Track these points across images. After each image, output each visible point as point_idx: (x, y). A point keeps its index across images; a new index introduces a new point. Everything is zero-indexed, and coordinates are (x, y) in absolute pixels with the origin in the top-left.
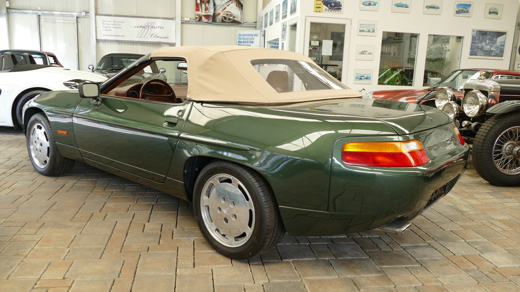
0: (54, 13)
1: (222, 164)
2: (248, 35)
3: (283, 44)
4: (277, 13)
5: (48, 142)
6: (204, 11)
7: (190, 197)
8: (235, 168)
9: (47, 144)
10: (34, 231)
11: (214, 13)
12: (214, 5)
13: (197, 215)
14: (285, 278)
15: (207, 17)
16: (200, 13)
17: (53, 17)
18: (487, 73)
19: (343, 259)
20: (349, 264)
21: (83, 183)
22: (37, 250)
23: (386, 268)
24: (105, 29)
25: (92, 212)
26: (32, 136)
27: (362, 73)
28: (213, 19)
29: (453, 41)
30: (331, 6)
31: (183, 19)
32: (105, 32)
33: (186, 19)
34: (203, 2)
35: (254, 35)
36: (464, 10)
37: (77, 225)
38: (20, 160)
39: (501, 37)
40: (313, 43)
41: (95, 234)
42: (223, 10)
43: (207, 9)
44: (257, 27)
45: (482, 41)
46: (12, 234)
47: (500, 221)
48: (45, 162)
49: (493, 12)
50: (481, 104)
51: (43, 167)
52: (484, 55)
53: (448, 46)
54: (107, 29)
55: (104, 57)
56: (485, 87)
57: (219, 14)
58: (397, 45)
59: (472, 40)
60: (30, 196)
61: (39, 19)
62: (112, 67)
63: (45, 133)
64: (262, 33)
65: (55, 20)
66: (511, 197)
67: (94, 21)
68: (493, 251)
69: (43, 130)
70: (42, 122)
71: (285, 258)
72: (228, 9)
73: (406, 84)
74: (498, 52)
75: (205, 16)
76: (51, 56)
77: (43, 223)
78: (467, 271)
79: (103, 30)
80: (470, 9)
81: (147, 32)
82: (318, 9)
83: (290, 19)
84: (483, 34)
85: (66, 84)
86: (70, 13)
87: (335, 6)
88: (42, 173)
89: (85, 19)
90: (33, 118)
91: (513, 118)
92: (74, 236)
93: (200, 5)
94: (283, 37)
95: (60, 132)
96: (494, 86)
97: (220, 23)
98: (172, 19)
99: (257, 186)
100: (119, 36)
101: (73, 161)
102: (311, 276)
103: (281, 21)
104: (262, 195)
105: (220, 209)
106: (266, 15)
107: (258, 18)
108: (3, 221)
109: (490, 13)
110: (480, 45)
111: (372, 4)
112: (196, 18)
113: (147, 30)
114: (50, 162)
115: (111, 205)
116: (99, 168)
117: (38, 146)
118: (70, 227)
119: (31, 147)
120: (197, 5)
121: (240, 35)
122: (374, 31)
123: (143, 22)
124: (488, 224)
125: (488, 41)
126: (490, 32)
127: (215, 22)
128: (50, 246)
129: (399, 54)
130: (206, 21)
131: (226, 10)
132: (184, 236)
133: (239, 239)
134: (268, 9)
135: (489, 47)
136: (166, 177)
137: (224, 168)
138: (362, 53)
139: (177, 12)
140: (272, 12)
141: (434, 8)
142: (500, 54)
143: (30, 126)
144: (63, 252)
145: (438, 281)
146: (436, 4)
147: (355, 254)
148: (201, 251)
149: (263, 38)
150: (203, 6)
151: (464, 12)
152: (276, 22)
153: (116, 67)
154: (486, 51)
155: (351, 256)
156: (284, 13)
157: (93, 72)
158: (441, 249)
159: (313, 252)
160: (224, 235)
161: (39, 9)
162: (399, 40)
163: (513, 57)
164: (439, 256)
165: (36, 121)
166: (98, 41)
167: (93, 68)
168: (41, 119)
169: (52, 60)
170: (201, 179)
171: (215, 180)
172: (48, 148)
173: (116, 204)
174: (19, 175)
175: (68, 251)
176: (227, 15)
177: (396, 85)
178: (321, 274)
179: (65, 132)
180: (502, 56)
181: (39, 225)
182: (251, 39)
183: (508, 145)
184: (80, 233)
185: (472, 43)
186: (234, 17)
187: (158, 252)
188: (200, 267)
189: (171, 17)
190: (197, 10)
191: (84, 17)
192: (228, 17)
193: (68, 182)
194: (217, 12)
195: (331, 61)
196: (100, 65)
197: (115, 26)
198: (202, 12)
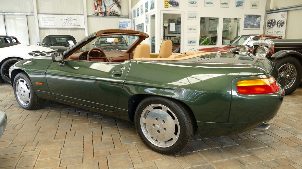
0: (14, 13)
1: (156, 98)
2: (125, 22)
3: (147, 26)
4: (142, 9)
5: (29, 90)
6: (99, 10)
7: (132, 118)
8: (165, 100)
9: (28, 91)
10: (33, 148)
11: (105, 11)
12: (105, 6)
13: (138, 129)
14: (200, 163)
15: (101, 13)
16: (97, 11)
17: (14, 16)
18: (256, 36)
19: (226, 147)
20: (230, 150)
21: (53, 113)
22: (40, 161)
23: (252, 150)
24: (43, 21)
25: (66, 131)
26: (17, 87)
27: (191, 40)
28: (105, 14)
29: (232, 21)
30: (173, 4)
31: (88, 15)
32: (43, 24)
33: (89, 15)
34: (99, 5)
35: (128, 22)
36: (240, 4)
37: (60, 141)
38: (9, 101)
39: (258, 18)
40: (165, 25)
41: (73, 146)
42: (110, 9)
43: (101, 9)
44: (129, 18)
45: (249, 21)
46: (20, 151)
47: (292, 115)
48: (28, 102)
49: (254, 5)
50: (267, 53)
51: (26, 105)
52: (251, 28)
53: (230, 24)
54: (45, 22)
55: (46, 37)
56: (267, 44)
57: (108, 11)
58: (203, 24)
59: (245, 20)
60: (23, 124)
61: (4, 17)
62: (50, 43)
63: (26, 84)
64: (132, 21)
65: (15, 18)
66: (288, 101)
67: (37, 17)
68: (300, 134)
69: (25, 82)
70: (24, 78)
71: (194, 150)
72: (113, 8)
73: (213, 45)
74: (257, 26)
75: (100, 12)
76: (14, 38)
77: (37, 142)
78: (294, 147)
79: (43, 22)
80: (243, 4)
81: (68, 23)
82: (166, 6)
83: (151, 12)
84: (250, 17)
85: (30, 54)
86: (23, 14)
87: (175, 4)
88: (25, 109)
89: (32, 16)
90: (17, 76)
91: (285, 59)
92: (60, 149)
93: (97, 7)
94: (147, 22)
95: (37, 83)
96: (271, 43)
97: (108, 16)
98: (82, 15)
99: (181, 110)
100: (52, 25)
101: (45, 100)
102: (214, 161)
103: (145, 14)
104: (185, 116)
105: (154, 125)
106: (134, 11)
107: (129, 13)
108: (10, 143)
109: (253, 6)
110: (248, 23)
111: (194, 3)
112: (95, 14)
113: (68, 21)
114: (31, 102)
115: (75, 125)
116: (62, 103)
117: (22, 93)
118: (56, 143)
119: (17, 93)
120: (95, 6)
121: (120, 22)
122: (196, 17)
123: (66, 17)
124: (287, 118)
125: (252, 20)
126: (253, 16)
127: (106, 15)
128: (47, 158)
129: (204, 29)
130: (101, 15)
131: (111, 9)
132: (128, 142)
133: (168, 142)
134: (135, 8)
135: (253, 23)
136: (115, 108)
137: (157, 100)
138: (191, 29)
139: (84, 11)
140: (138, 9)
141: (225, 4)
142: (258, 27)
143: (15, 80)
144: (57, 161)
145: (283, 155)
146: (227, 2)
147: (231, 143)
148: (143, 151)
149: (133, 23)
150: (99, 7)
151: (240, 6)
152: (141, 14)
153: (53, 43)
154: (251, 25)
155: (229, 145)
156: (146, 9)
157: (40, 46)
158: (274, 135)
159: (207, 145)
160: (157, 140)
161: (4, 11)
162: (203, 21)
163: (265, 28)
164: (275, 140)
165: (20, 77)
166: (40, 29)
167: (40, 44)
168: (23, 76)
169: (14, 41)
170: (140, 107)
171: (150, 108)
172: (29, 93)
173: (78, 124)
174: (11, 111)
175: (60, 160)
176: (112, 11)
177: (207, 45)
178: (219, 158)
179: (41, 84)
180: (259, 28)
181: (35, 143)
182: (126, 24)
183: (283, 73)
184: (64, 146)
185: (245, 21)
186: (116, 13)
187: (117, 154)
188: (147, 162)
189: (81, 14)
190: (96, 9)
191: (31, 15)
192: (113, 13)
193: (44, 113)
194: (107, 10)
195: (169, 34)
196: (43, 42)
197: (50, 20)
198: (99, 11)
